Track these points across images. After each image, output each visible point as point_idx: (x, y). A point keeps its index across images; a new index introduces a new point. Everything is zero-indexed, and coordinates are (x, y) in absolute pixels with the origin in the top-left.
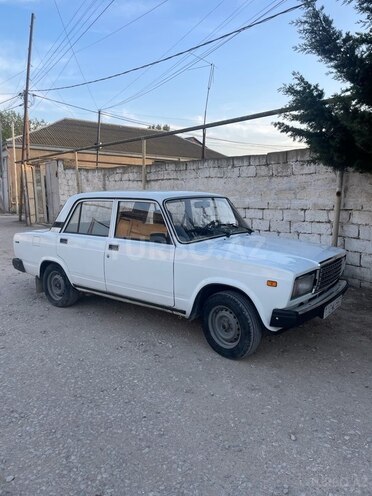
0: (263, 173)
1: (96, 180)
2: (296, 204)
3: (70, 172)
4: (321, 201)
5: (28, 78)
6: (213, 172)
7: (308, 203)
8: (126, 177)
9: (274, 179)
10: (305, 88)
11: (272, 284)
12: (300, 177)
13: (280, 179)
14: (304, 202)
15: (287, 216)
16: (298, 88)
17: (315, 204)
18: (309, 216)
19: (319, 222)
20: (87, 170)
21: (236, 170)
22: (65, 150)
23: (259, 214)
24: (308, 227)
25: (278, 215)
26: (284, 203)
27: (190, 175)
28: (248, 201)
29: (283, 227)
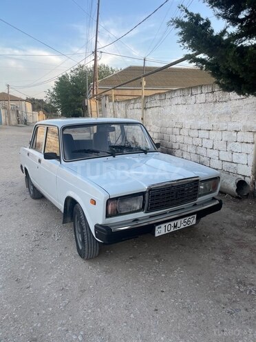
0: (210, 100)
1: (122, 109)
2: (232, 126)
3: (111, 103)
4: (249, 124)
5: (96, 41)
6: (179, 100)
7: (239, 125)
8: (136, 106)
9: (217, 104)
10: (191, 19)
12: (234, 102)
13: (221, 104)
14: (236, 124)
15: (225, 136)
16: (186, 20)
17: (244, 127)
18: (240, 137)
19: (247, 143)
20: (118, 102)
21: (193, 97)
23: (206, 134)
24: (238, 147)
25: (218, 135)
26: (223, 125)
27: (167, 103)
28: (200, 124)
29: (222, 146)
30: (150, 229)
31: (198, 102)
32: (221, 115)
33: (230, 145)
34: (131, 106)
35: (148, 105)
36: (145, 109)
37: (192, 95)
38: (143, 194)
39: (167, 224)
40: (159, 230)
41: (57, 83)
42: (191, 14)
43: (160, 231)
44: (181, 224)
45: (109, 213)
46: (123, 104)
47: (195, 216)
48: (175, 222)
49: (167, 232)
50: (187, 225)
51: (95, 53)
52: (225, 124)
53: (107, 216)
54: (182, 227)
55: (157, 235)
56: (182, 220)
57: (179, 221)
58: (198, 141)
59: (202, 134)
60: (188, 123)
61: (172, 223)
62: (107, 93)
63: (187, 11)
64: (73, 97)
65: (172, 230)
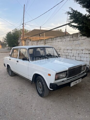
0: (71, 40)
1: (35, 44)
2: (80, 48)
3: (31, 42)
4: (87, 47)
5: (24, 20)
6: (59, 40)
7: (83, 48)
8: (41, 42)
9: (74, 41)
11: (50, 75)
12: (81, 40)
13: (76, 41)
14: (82, 48)
15: (78, 52)
17: (85, 48)
18: (84, 52)
19: (87, 54)
20: (34, 41)
21: (65, 39)
22: (29, 36)
23: (70, 51)
24: (83, 55)
25: (75, 52)
26: (77, 48)
27: (54, 41)
28: (68, 48)
29: (77, 55)
30: (69, 84)
31: (67, 40)
32: (76, 45)
33: (80, 55)
34: (39, 42)
35: (46, 42)
36: (45, 43)
37: (64, 38)
39: (74, 82)
43: (72, 84)
45: (56, 79)
46: (36, 42)
47: (81, 79)
48: (76, 81)
49: (74, 85)
51: (23, 24)
54: (78, 83)
55: (71, 86)
56: (78, 80)
58: (67, 54)
59: (68, 51)
60: (63, 48)
62: (28, 38)
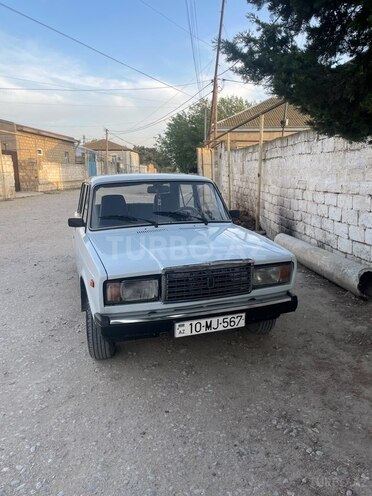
0: (339, 147)
1: (239, 161)
2: (365, 187)
3: (227, 153)
5: (216, 64)
6: (304, 147)
8: (254, 156)
11: (92, 284)
13: (352, 154)
14: (371, 185)
15: (356, 203)
20: (236, 151)
21: (320, 143)
23: (334, 199)
25: (349, 201)
26: (354, 186)
27: (289, 152)
28: (327, 183)
30: (168, 326)
31: (325, 150)
32: (352, 171)
33: (362, 216)
34: (249, 157)
35: (269, 155)
36: (264, 160)
37: (318, 140)
38: (157, 277)
39: (194, 322)
40: (181, 329)
41: (170, 125)
42: (264, 25)
43: (183, 330)
44: (219, 324)
45: (109, 298)
46: (240, 154)
47: (244, 315)
48: (209, 320)
49: (194, 333)
50: (229, 327)
51: (214, 81)
52: (356, 184)
53: (106, 303)
54: (221, 328)
55: (177, 335)
56: (221, 319)
57: (214, 320)
58: (323, 210)
59: (329, 198)
60: (312, 182)
61: (203, 322)
62: (221, 138)
63: (258, 21)
64: (190, 144)
65: (203, 331)
